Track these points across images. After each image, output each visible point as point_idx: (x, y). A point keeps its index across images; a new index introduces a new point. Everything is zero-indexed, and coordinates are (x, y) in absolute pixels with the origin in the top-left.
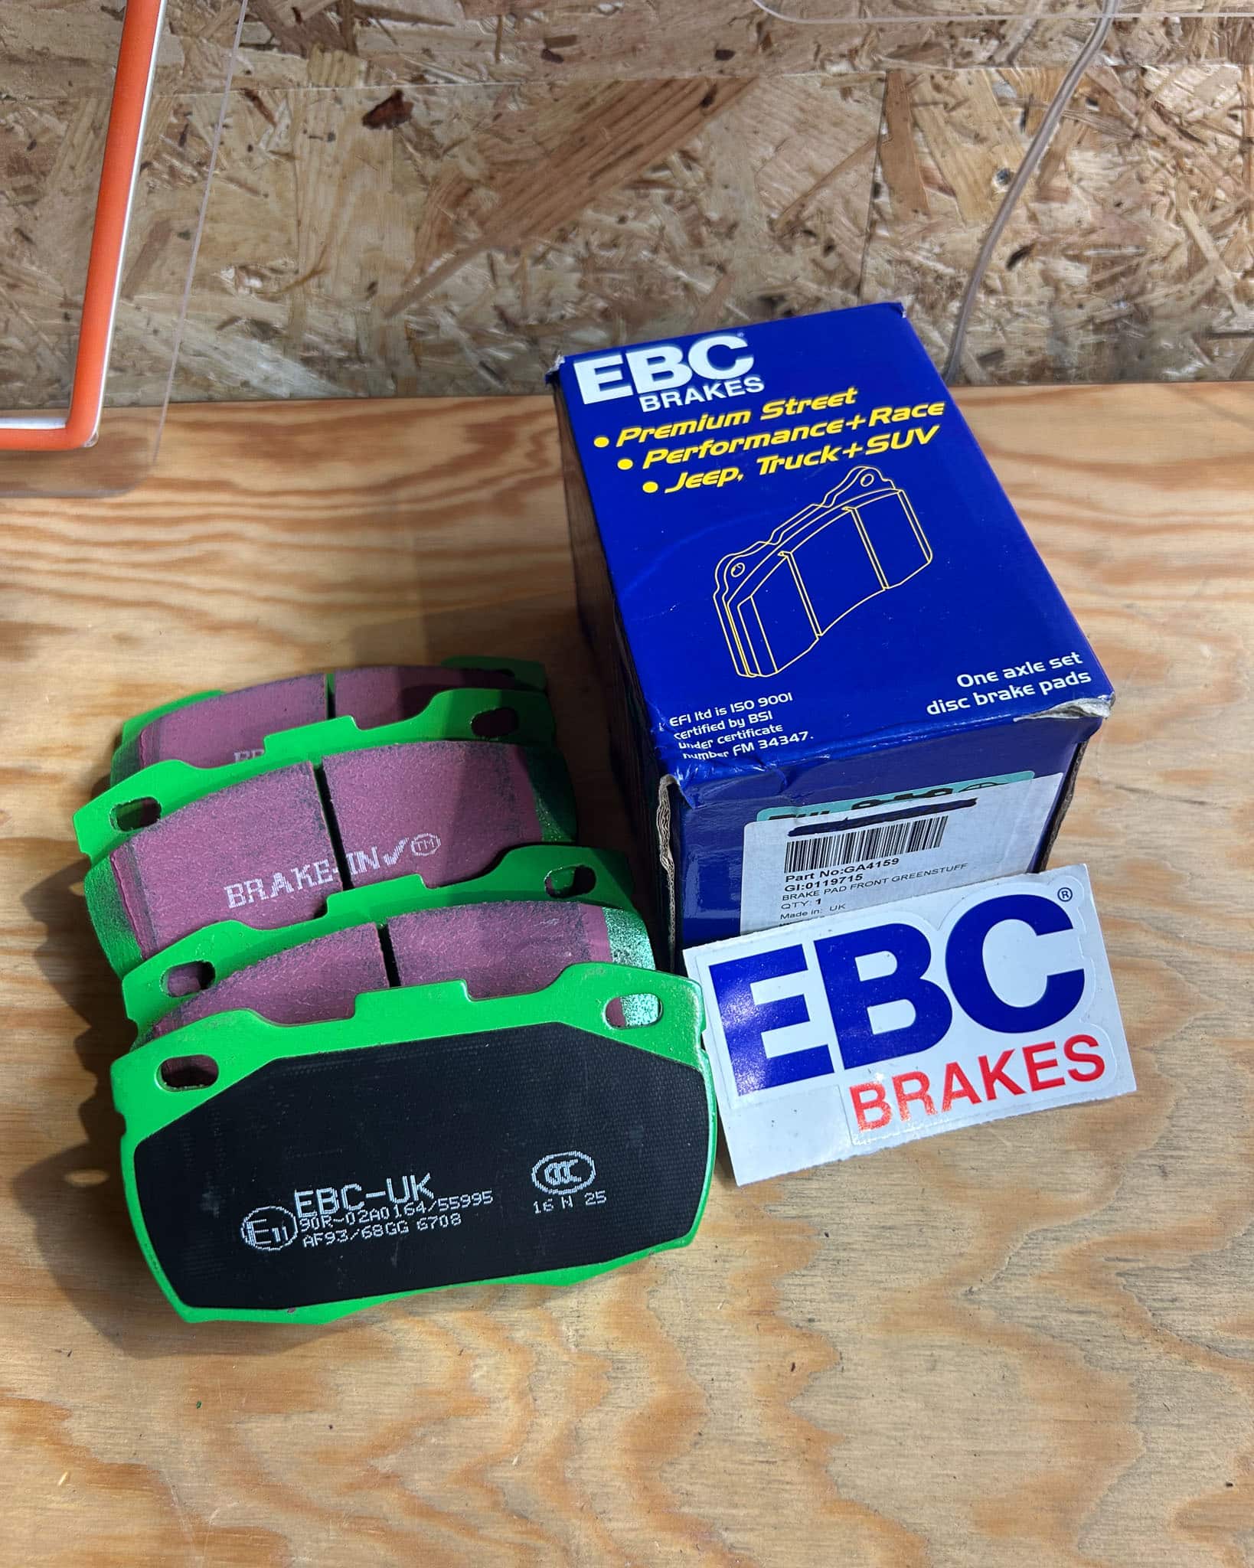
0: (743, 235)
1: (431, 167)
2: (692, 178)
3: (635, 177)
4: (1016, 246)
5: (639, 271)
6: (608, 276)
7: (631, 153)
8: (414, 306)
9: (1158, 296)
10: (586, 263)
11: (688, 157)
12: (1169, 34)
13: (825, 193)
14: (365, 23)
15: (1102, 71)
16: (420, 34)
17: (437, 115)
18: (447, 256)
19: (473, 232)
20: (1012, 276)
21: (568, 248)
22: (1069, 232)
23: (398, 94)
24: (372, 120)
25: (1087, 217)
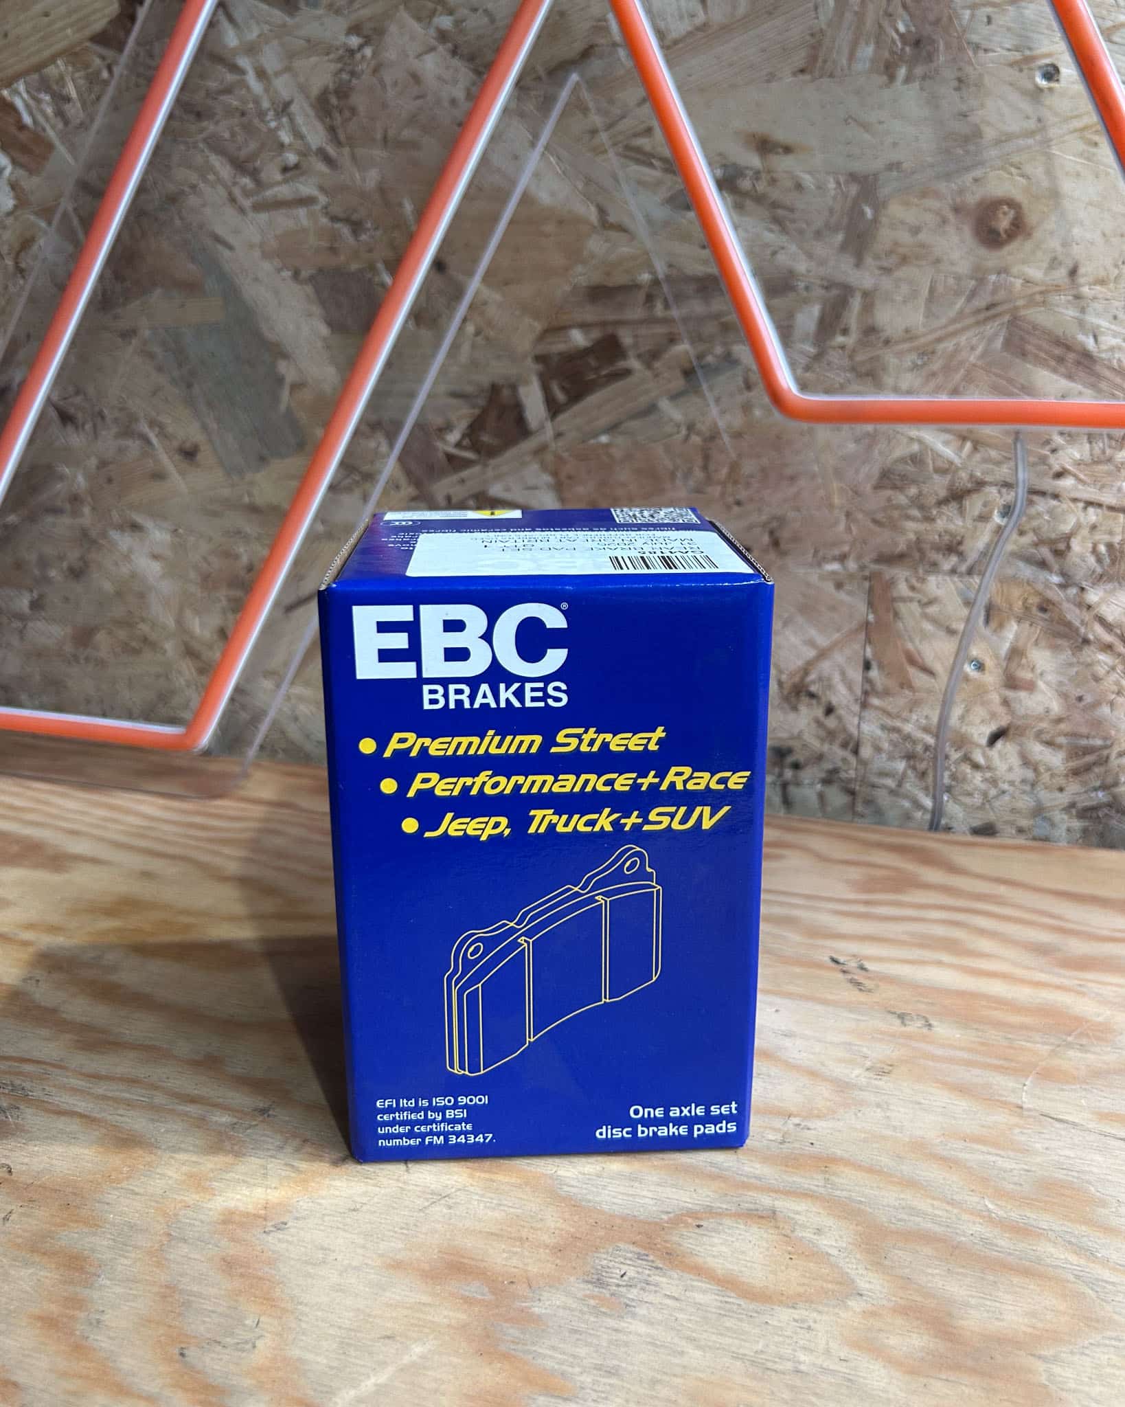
4: (992, 727)
12: (1098, 559)
13: (824, 664)
15: (1047, 585)
20: (994, 753)
25: (1056, 707)
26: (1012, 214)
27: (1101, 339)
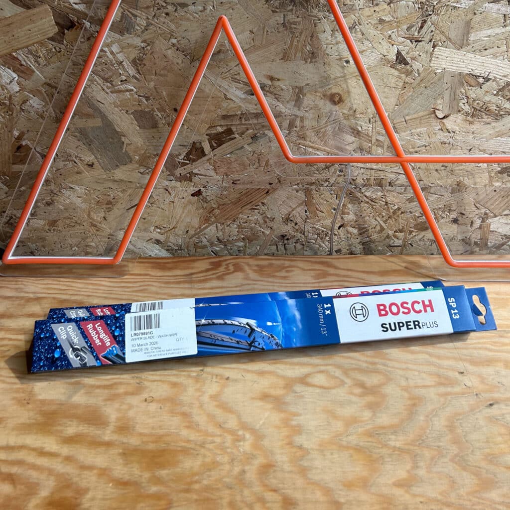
0: (276, 221)
1: (205, 205)
2: (264, 208)
3: (251, 208)
4: (340, 225)
5: (252, 229)
6: (244, 230)
7: (250, 202)
8: (197, 236)
9: (375, 236)
10: (239, 227)
11: (263, 204)
12: (364, 181)
13: (294, 212)
14: (195, 176)
15: (351, 188)
16: (206, 178)
17: (207, 194)
18: (206, 224)
19: (213, 219)
20: (340, 231)
21: (235, 223)
22: (351, 221)
23: (200, 190)
24: (193, 195)
25: (355, 218)
26: (339, 97)
27: (363, 127)
